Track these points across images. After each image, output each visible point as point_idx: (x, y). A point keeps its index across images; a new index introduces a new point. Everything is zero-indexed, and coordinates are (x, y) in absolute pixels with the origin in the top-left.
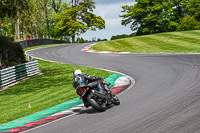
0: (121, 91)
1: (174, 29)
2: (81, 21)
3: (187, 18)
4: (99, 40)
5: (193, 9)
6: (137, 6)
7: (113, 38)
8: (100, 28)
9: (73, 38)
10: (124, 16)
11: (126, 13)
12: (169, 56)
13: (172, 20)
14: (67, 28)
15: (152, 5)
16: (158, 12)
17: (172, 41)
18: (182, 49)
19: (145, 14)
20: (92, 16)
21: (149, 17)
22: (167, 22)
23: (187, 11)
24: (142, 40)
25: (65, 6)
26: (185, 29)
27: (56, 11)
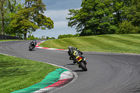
0: (65, 84)
1: (113, 32)
2: (32, 21)
3: (125, 23)
4: (47, 38)
5: (131, 16)
6: (82, 11)
7: (60, 37)
8: (49, 28)
9: (25, 35)
10: (71, 19)
11: (72, 16)
12: (108, 55)
13: (112, 24)
14: (20, 26)
15: (95, 10)
16: (100, 16)
17: (111, 42)
18: (120, 49)
19: (89, 18)
20: (43, 17)
21: (92, 20)
22: (107, 25)
23: (125, 17)
24: (85, 40)
25: (19, 7)
26: (123, 33)
27: (12, 11)
